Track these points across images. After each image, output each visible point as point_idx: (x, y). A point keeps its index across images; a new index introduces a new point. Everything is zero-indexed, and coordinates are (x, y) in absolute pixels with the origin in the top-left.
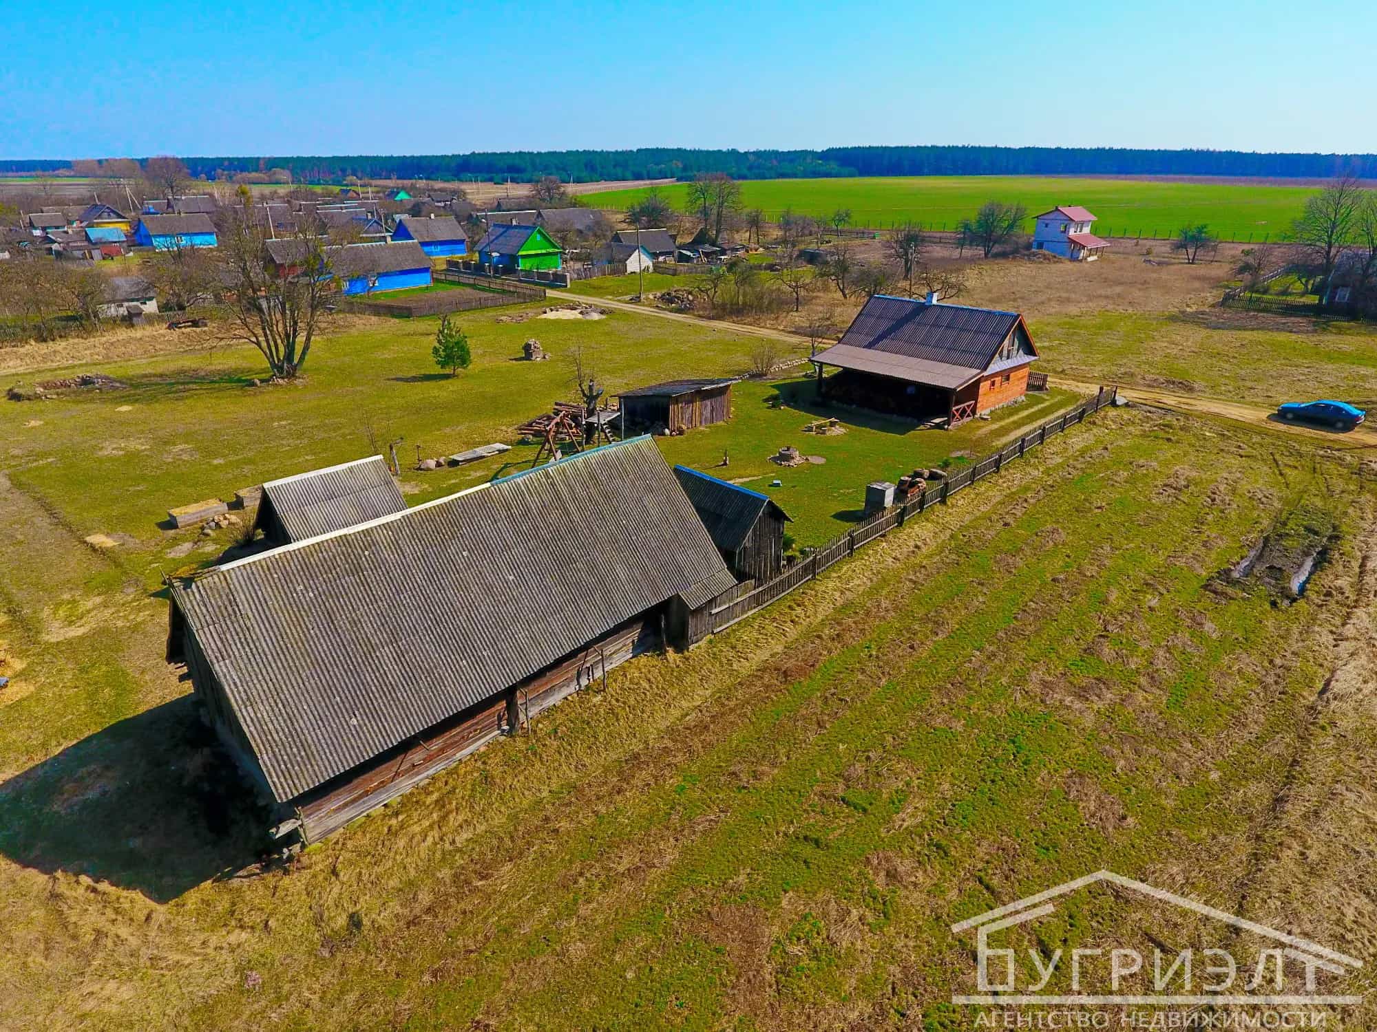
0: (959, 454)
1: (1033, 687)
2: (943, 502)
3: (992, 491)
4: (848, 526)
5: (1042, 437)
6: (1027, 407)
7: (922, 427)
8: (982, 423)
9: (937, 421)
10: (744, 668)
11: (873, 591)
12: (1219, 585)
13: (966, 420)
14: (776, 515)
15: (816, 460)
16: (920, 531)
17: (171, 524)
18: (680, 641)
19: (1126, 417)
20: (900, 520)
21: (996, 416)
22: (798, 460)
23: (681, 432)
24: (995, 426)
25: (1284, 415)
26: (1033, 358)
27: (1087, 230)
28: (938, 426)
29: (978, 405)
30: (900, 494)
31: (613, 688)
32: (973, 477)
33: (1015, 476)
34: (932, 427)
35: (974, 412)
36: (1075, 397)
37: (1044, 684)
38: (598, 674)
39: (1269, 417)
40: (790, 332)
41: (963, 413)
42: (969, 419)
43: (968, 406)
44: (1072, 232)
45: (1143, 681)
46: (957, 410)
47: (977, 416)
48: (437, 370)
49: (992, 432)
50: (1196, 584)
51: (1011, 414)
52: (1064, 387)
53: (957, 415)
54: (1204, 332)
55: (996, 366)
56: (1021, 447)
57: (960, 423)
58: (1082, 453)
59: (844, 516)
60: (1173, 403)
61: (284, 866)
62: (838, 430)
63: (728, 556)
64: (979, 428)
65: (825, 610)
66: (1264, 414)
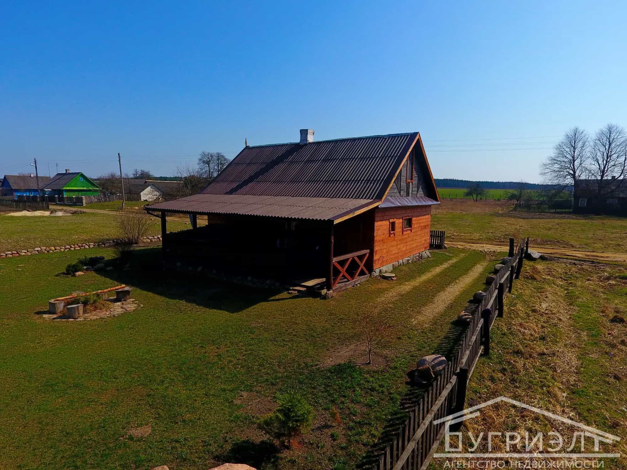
6: (436, 263)
7: (285, 295)
8: (384, 284)
9: (310, 283)
13: (359, 280)
21: (404, 272)
24: (406, 288)
26: (435, 203)
28: (313, 292)
29: (376, 257)
34: (301, 295)
35: (370, 266)
36: (478, 254)
41: (352, 269)
42: (363, 278)
43: (361, 257)
46: (342, 263)
47: (376, 273)
49: (403, 297)
52: (460, 247)
53: (343, 271)
55: (393, 198)
57: (349, 285)
64: (381, 291)
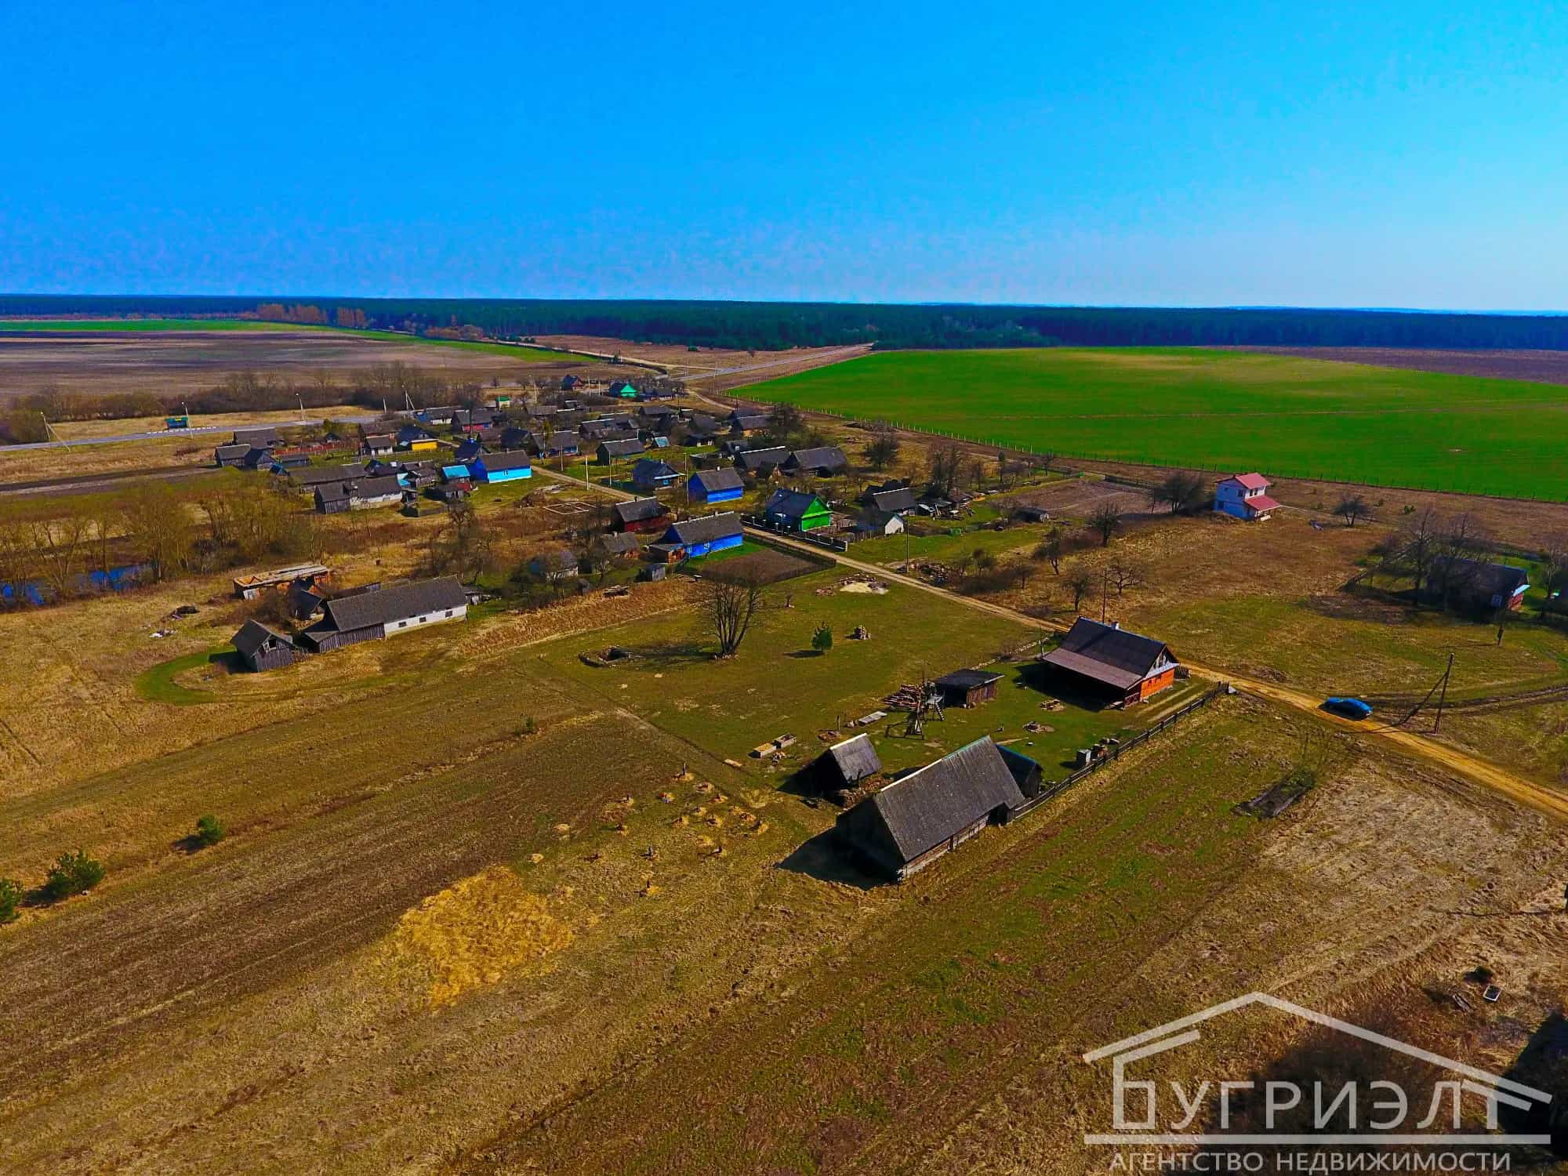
0: (1127, 728)
1: (1143, 845)
2: (1116, 759)
3: (1142, 752)
4: (1069, 771)
5: (1175, 719)
6: (1174, 692)
7: (1108, 708)
8: (1143, 706)
9: (1117, 703)
10: (1030, 832)
11: (1081, 804)
12: (1238, 810)
13: (1133, 704)
14: (1039, 769)
15: (1050, 729)
16: (1104, 775)
17: (756, 755)
18: (1004, 821)
19: (1232, 702)
20: (1093, 769)
21: (1152, 700)
22: (1039, 729)
23: (972, 706)
24: (1151, 708)
25: (1328, 707)
27: (1261, 493)
28: (1117, 707)
29: (1140, 696)
30: (1093, 755)
31: (982, 837)
32: (1132, 746)
33: (1157, 744)
34: (1113, 708)
35: (1137, 700)
36: (1205, 683)
37: (1148, 845)
38: (976, 831)
39: (1321, 707)
40: (1020, 612)
41: (1132, 700)
42: (1135, 703)
43: (1135, 696)
44: (1247, 496)
45: (1188, 846)
46: (1128, 698)
47: (1139, 702)
48: (813, 649)
49: (1148, 712)
50: (1229, 807)
51: (1162, 699)
52: (1201, 675)
53: (1128, 701)
54: (1321, 620)
55: (1153, 672)
56: (1162, 724)
57: (1129, 706)
58: (1197, 729)
59: (1065, 765)
60: (1265, 691)
61: (899, 883)
62: (1059, 707)
63: (1020, 785)
64: (1140, 709)
65: (1059, 811)
66: (1317, 704)
